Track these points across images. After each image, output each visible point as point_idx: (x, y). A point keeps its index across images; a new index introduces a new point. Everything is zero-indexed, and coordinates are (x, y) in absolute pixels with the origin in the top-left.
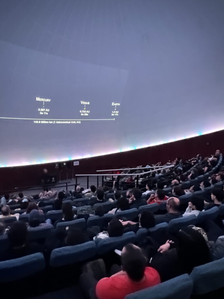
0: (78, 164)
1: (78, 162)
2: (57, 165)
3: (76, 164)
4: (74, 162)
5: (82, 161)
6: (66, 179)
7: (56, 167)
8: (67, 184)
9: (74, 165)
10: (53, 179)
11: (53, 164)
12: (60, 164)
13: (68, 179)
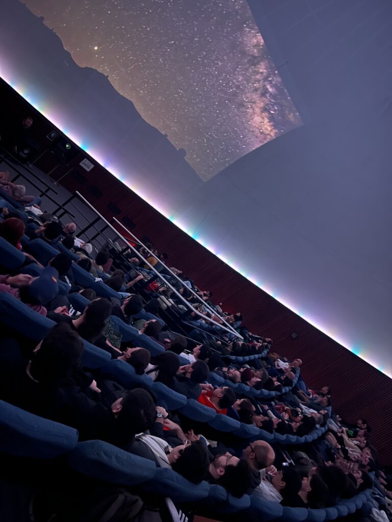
0: (88, 170)
1: (92, 166)
2: (52, 134)
3: (87, 166)
4: (85, 159)
7: (50, 136)
8: (47, 191)
9: (82, 164)
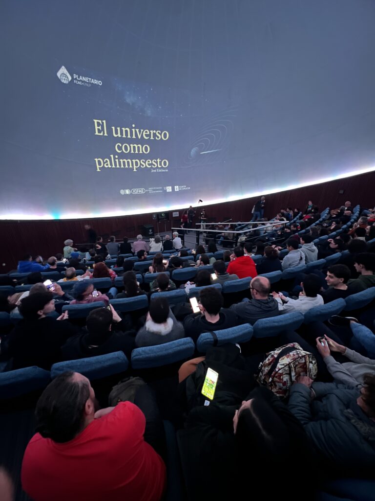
0: (178, 215)
1: (178, 213)
2: (154, 216)
3: (176, 215)
4: (173, 213)
5: (181, 212)
6: (164, 231)
7: (154, 218)
9: (174, 216)
10: (150, 231)
11: (151, 215)
12: (158, 215)
13: (167, 231)
